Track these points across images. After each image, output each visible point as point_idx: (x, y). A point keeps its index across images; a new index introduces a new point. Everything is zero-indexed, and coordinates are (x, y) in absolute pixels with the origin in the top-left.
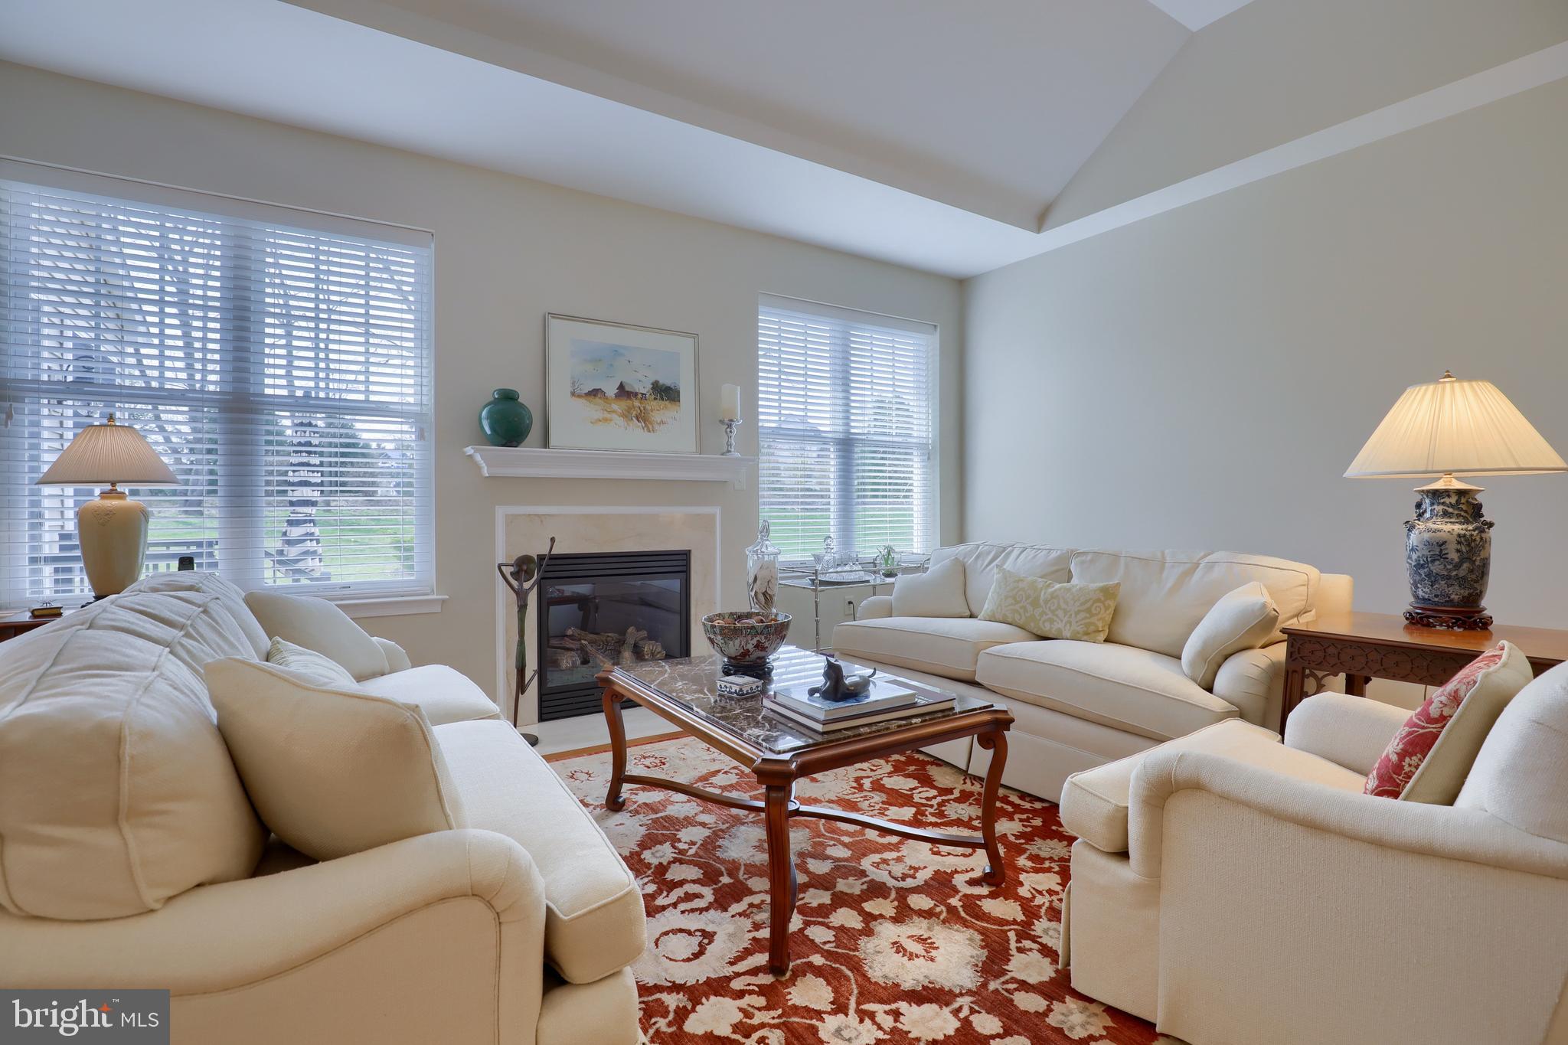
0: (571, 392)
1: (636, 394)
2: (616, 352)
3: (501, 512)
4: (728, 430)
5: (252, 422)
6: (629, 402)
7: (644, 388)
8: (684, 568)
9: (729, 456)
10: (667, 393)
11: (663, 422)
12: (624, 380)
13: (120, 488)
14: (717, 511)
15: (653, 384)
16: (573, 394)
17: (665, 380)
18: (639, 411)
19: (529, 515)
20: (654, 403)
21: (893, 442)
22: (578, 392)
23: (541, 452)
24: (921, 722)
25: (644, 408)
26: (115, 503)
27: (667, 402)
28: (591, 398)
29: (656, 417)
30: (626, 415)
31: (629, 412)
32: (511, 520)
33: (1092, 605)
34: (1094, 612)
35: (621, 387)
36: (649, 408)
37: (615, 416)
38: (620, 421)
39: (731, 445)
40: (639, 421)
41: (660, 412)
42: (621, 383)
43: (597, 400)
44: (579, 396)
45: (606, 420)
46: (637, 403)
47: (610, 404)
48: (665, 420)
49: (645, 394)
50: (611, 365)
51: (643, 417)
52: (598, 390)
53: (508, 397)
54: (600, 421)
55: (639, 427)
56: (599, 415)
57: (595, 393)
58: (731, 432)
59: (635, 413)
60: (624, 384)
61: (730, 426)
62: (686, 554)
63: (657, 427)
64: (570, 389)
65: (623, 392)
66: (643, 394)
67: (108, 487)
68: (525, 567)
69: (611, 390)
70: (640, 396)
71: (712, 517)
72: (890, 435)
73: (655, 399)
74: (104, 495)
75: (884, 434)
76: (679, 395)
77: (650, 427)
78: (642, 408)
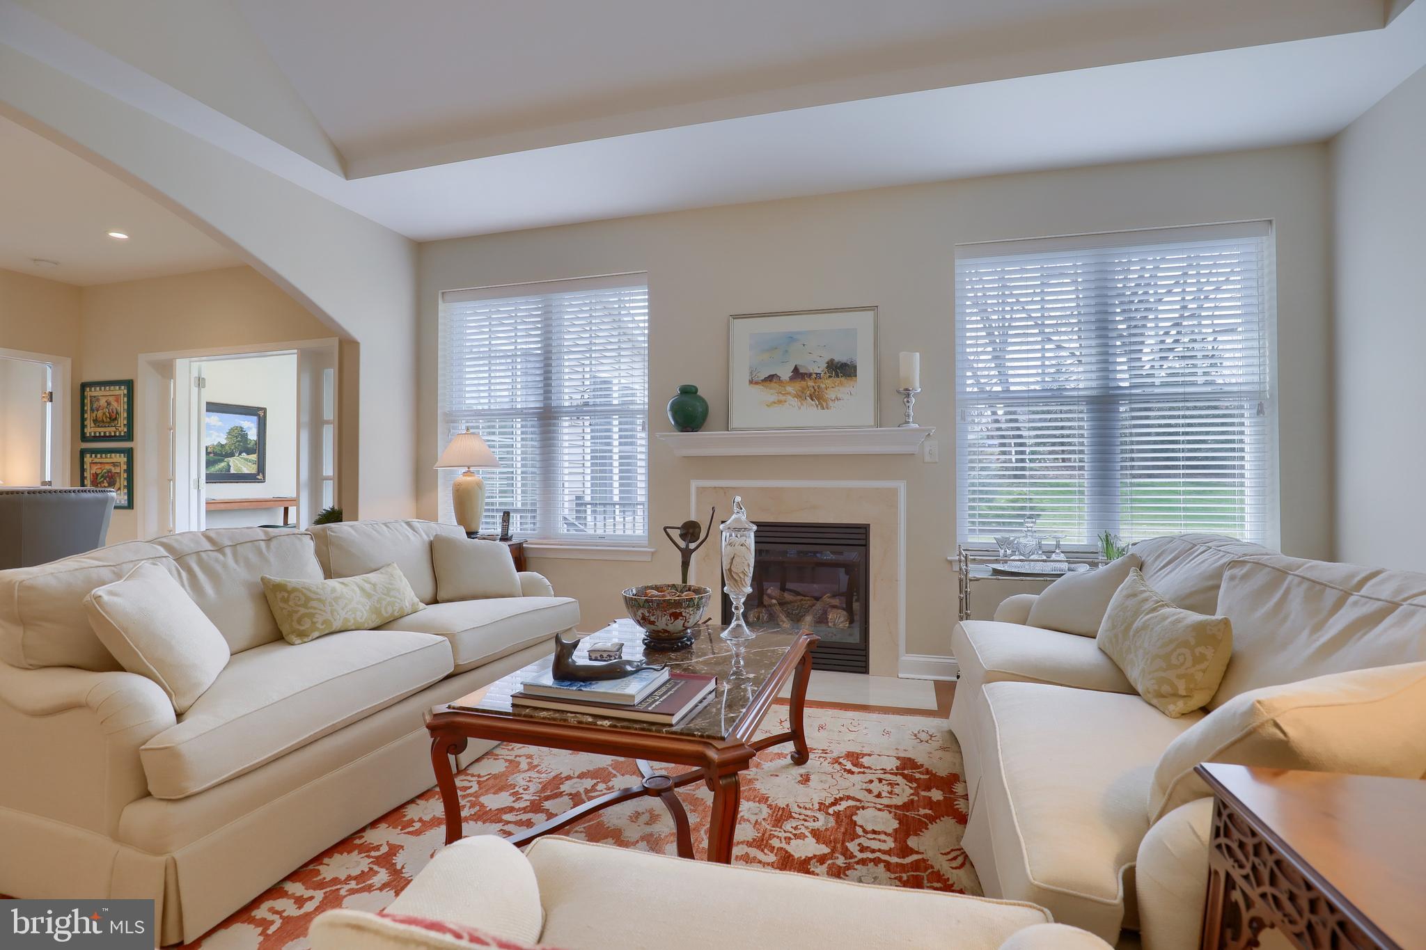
0: (750, 381)
1: (810, 375)
2: (791, 338)
3: (694, 484)
4: (905, 400)
5: (554, 425)
6: (804, 383)
7: (819, 367)
8: (863, 542)
9: (904, 427)
10: (843, 370)
11: (838, 399)
12: (797, 363)
13: (471, 469)
14: (901, 486)
15: (828, 363)
16: (751, 382)
17: (840, 358)
18: (813, 390)
19: (715, 487)
20: (829, 382)
21: (1185, 394)
22: (755, 379)
23: (725, 434)
24: (610, 726)
25: (819, 387)
26: (468, 479)
27: (843, 379)
28: (767, 384)
29: (831, 394)
30: (800, 396)
31: (803, 393)
32: (701, 491)
33: (1174, 650)
34: (1174, 661)
35: (796, 370)
36: (823, 386)
37: (789, 397)
38: (794, 402)
39: (909, 416)
40: (812, 400)
41: (838, 390)
42: (796, 366)
43: (773, 385)
44: (757, 383)
45: (780, 402)
46: (811, 383)
47: (784, 387)
48: (839, 396)
49: (820, 374)
50: (787, 351)
51: (817, 397)
52: (774, 375)
53: (688, 391)
54: (775, 403)
55: (812, 405)
56: (774, 398)
57: (771, 378)
58: (908, 402)
59: (808, 392)
60: (798, 367)
61: (908, 396)
62: (866, 528)
63: (831, 404)
64: (747, 378)
65: (798, 374)
66: (817, 374)
67: (465, 469)
68: (691, 531)
69: (786, 373)
70: (815, 376)
71: (894, 492)
72: (1194, 384)
73: (830, 377)
74: (465, 474)
75: (1184, 384)
76: (855, 371)
77: (824, 404)
78: (816, 388)
